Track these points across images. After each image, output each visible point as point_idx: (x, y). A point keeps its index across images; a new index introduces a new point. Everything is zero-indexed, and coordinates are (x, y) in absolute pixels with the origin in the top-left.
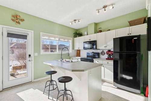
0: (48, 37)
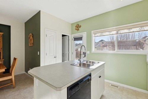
0: (100, 34)
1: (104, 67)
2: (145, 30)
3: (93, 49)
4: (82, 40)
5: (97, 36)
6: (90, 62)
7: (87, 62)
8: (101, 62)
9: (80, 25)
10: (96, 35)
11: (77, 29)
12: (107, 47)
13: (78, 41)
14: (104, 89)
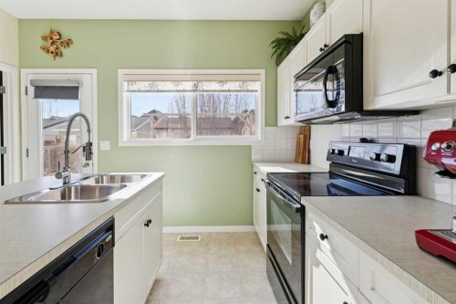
0: (147, 83)
1: (161, 189)
2: (248, 91)
3: (126, 134)
4: (76, 97)
5: (139, 91)
6: (112, 179)
7: (97, 181)
8: (150, 173)
9: (65, 37)
10: (135, 87)
11: (52, 49)
12: (169, 131)
13: (59, 100)
14: (161, 257)
